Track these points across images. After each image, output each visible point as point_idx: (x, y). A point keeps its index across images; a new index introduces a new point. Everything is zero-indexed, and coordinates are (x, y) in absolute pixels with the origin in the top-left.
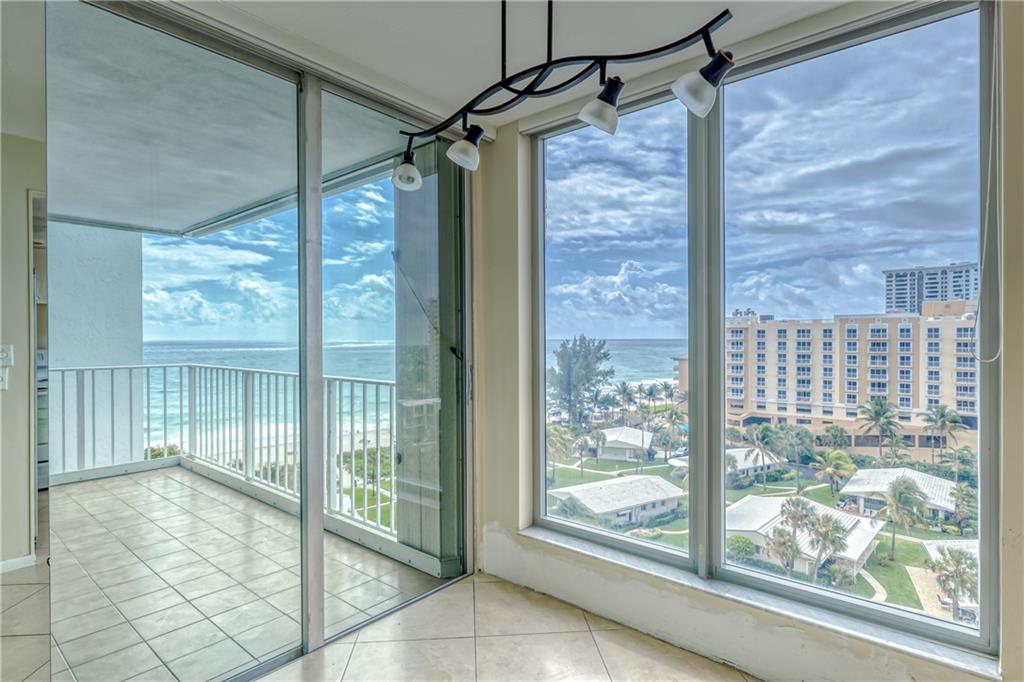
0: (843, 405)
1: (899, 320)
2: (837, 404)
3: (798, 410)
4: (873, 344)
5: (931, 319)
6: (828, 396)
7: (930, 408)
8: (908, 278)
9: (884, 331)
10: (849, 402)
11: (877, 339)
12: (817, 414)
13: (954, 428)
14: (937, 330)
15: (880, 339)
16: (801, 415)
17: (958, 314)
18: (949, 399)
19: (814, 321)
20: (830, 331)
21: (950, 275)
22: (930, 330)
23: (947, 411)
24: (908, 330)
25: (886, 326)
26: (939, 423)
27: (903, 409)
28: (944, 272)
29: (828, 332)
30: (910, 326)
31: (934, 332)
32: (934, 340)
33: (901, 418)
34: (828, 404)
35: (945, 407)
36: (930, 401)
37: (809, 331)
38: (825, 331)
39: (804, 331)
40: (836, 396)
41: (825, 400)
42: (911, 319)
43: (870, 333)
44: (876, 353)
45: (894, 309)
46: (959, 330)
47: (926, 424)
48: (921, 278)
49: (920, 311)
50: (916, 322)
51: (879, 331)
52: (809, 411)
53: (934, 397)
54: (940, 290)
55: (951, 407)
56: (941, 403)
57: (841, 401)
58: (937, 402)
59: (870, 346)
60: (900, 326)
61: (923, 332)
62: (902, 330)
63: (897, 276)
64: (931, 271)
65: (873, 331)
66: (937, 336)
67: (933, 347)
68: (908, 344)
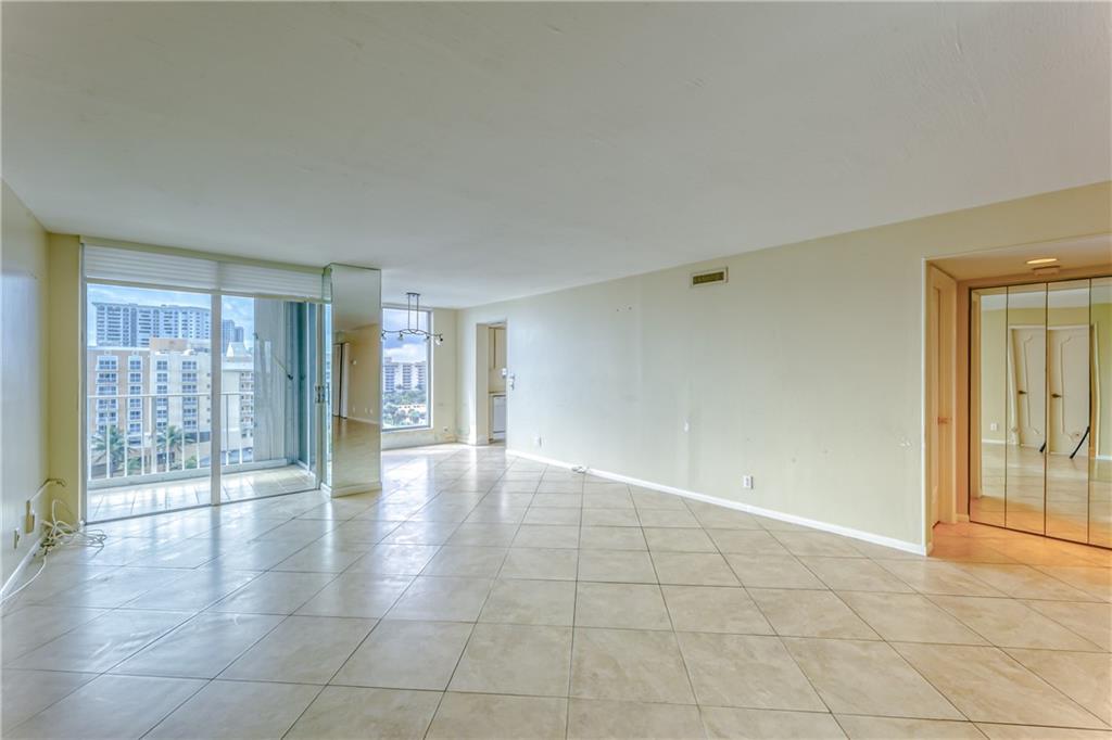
1: (130, 353)
4: (101, 376)
5: (158, 353)
7: (160, 429)
8: (122, 312)
9: (114, 363)
11: (105, 371)
14: (165, 363)
15: (110, 371)
17: (182, 350)
18: (176, 419)
21: (162, 315)
22: (159, 363)
23: (176, 430)
24: (139, 363)
25: (116, 358)
26: (169, 442)
27: (134, 435)
28: (156, 312)
30: (141, 358)
31: (162, 365)
32: (163, 372)
33: (132, 443)
35: (173, 428)
36: (160, 424)
42: (141, 353)
43: (98, 365)
44: (103, 385)
46: (184, 363)
48: (134, 315)
50: (145, 355)
51: (107, 363)
53: (162, 420)
54: (152, 326)
55: (178, 427)
56: (170, 424)
58: (166, 424)
59: (98, 378)
60: (130, 359)
61: (153, 365)
62: (132, 363)
63: (110, 309)
64: (144, 309)
65: (101, 363)
66: (165, 368)
67: (162, 377)
68: (138, 375)
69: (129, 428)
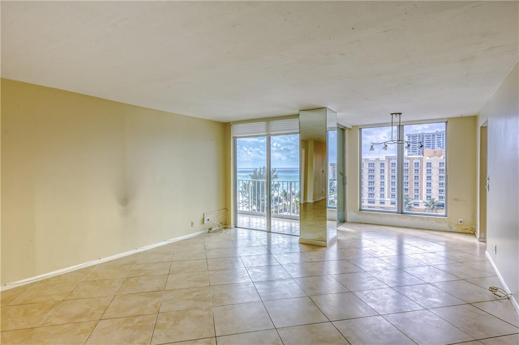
0: (389, 199)
1: (414, 158)
2: (387, 199)
3: (369, 202)
5: (428, 158)
6: (382, 196)
7: (427, 199)
9: (408, 164)
10: (392, 198)
12: (377, 204)
13: (437, 209)
14: (430, 163)
16: (370, 205)
17: (440, 156)
18: (435, 196)
19: (376, 159)
20: (384, 164)
21: (436, 136)
22: (427, 164)
23: (435, 201)
24: (418, 163)
25: (409, 161)
26: (432, 207)
27: (416, 201)
28: (433, 135)
29: (382, 165)
30: (419, 161)
31: (429, 165)
32: (429, 168)
33: (415, 205)
34: (382, 199)
35: (434, 199)
36: (427, 197)
37: (374, 164)
38: (381, 164)
39: (371, 164)
40: (386, 195)
41: (381, 197)
42: (419, 158)
45: (411, 153)
46: (440, 163)
47: (425, 207)
48: (423, 138)
49: (423, 154)
50: (421, 159)
52: (374, 202)
53: (429, 195)
54: (431, 144)
55: (437, 199)
56: (432, 198)
57: (388, 198)
58: (430, 197)
60: (414, 161)
61: (425, 165)
62: (415, 164)
63: (413, 137)
64: (428, 135)
67: (429, 171)
68: (418, 170)
69: (414, 197)
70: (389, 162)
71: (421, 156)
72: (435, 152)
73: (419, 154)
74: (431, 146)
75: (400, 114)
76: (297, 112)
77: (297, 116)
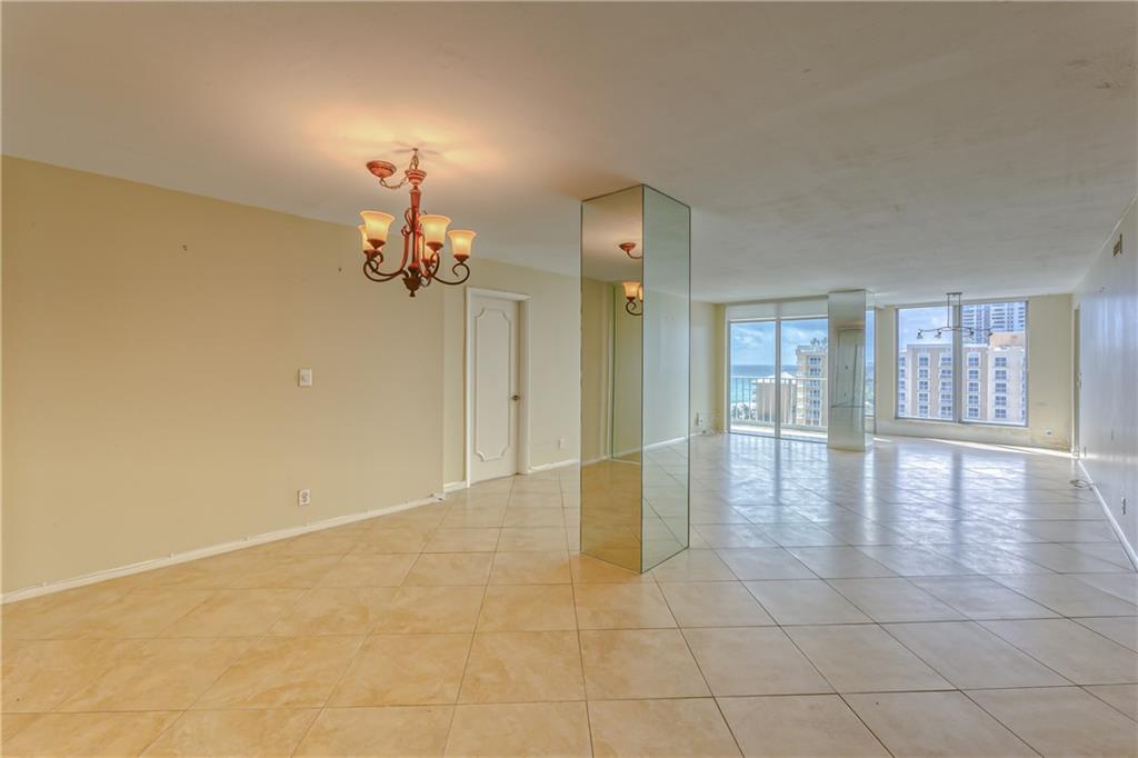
1: (969, 349)
4: (943, 372)
5: (998, 349)
11: (946, 367)
14: (1004, 359)
22: (998, 360)
30: (979, 355)
31: (1001, 362)
32: (1001, 369)
42: (979, 349)
43: (941, 361)
44: (944, 380)
49: (987, 342)
50: (983, 351)
51: (949, 359)
54: (1006, 320)
59: (940, 373)
60: (969, 355)
61: (991, 362)
62: (971, 359)
65: (944, 359)
66: (1004, 365)
67: (1001, 375)
68: (977, 372)
70: (914, 357)
71: (986, 345)
72: (1014, 337)
73: (979, 341)
74: (1006, 325)
75: (960, 294)
76: (825, 293)
77: (826, 297)
